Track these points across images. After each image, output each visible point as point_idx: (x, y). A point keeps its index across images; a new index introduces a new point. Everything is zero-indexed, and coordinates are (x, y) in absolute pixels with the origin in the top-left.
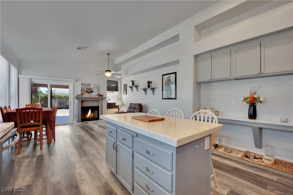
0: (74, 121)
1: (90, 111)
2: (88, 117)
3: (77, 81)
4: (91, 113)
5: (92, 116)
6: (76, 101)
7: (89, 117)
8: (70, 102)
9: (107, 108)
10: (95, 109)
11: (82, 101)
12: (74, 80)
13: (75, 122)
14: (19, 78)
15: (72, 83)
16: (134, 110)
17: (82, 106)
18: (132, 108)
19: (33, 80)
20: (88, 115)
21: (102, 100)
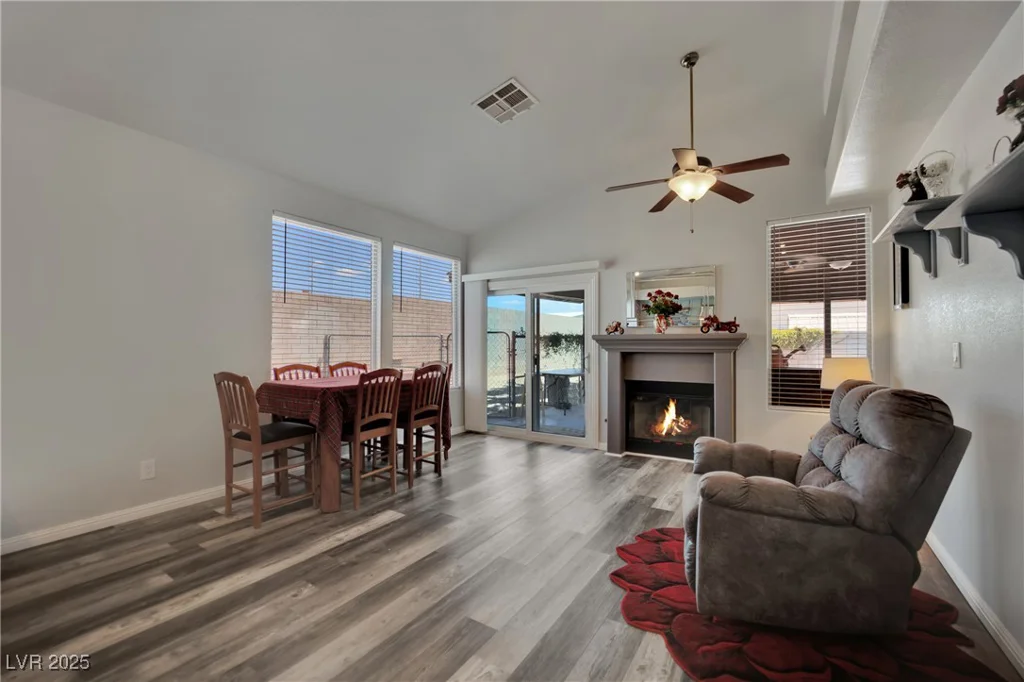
0: (600, 440)
1: (672, 407)
2: (664, 433)
3: (609, 264)
4: (677, 417)
5: (679, 427)
6: (605, 354)
7: (668, 434)
10: (695, 398)
11: (626, 357)
12: (596, 264)
13: (602, 444)
14: (463, 284)
15: (593, 278)
16: (842, 456)
17: (627, 378)
18: (842, 431)
19: (493, 286)
20: (662, 422)
21: (729, 351)
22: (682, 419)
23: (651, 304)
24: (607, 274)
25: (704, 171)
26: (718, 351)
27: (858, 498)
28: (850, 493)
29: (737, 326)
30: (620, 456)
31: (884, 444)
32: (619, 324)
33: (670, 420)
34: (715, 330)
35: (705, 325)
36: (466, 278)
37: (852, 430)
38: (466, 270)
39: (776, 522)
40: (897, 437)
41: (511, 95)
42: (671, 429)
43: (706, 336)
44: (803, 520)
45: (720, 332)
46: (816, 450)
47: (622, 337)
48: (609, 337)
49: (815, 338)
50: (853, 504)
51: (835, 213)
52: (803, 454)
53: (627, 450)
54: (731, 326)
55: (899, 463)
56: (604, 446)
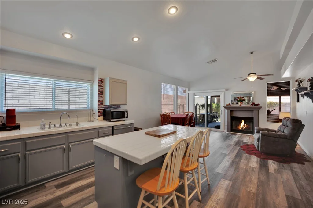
0: (224, 130)
1: (243, 122)
2: (241, 129)
3: (227, 90)
4: (244, 124)
5: (245, 127)
6: (226, 111)
8: (221, 111)
9: (268, 121)
11: (232, 111)
12: (224, 90)
14: (188, 94)
15: (223, 93)
16: (284, 129)
17: (232, 116)
18: (284, 125)
19: (196, 94)
20: (240, 126)
21: (257, 110)
22: (246, 125)
23: (239, 99)
24: (227, 92)
25: (255, 76)
26: (255, 110)
27: (287, 135)
28: (285, 134)
29: (259, 105)
30: (230, 133)
31: (291, 127)
32: (230, 104)
33: (242, 125)
34: (254, 105)
35: (251, 104)
36: (189, 92)
37: (286, 125)
38: (189, 91)
39: (274, 138)
40: (293, 125)
41: (215, 61)
42: (243, 128)
43: (252, 107)
44: (278, 138)
45: (255, 106)
46: (279, 129)
47: (231, 107)
48: (227, 107)
49: (276, 105)
50: (286, 135)
51: (283, 80)
52: (276, 130)
53: (231, 132)
54: (258, 105)
55: (293, 129)
56: (226, 131)
